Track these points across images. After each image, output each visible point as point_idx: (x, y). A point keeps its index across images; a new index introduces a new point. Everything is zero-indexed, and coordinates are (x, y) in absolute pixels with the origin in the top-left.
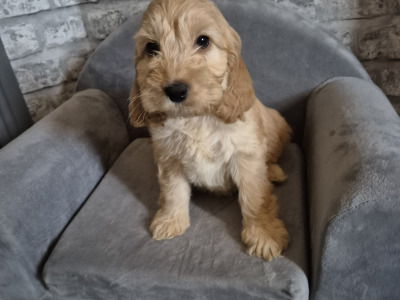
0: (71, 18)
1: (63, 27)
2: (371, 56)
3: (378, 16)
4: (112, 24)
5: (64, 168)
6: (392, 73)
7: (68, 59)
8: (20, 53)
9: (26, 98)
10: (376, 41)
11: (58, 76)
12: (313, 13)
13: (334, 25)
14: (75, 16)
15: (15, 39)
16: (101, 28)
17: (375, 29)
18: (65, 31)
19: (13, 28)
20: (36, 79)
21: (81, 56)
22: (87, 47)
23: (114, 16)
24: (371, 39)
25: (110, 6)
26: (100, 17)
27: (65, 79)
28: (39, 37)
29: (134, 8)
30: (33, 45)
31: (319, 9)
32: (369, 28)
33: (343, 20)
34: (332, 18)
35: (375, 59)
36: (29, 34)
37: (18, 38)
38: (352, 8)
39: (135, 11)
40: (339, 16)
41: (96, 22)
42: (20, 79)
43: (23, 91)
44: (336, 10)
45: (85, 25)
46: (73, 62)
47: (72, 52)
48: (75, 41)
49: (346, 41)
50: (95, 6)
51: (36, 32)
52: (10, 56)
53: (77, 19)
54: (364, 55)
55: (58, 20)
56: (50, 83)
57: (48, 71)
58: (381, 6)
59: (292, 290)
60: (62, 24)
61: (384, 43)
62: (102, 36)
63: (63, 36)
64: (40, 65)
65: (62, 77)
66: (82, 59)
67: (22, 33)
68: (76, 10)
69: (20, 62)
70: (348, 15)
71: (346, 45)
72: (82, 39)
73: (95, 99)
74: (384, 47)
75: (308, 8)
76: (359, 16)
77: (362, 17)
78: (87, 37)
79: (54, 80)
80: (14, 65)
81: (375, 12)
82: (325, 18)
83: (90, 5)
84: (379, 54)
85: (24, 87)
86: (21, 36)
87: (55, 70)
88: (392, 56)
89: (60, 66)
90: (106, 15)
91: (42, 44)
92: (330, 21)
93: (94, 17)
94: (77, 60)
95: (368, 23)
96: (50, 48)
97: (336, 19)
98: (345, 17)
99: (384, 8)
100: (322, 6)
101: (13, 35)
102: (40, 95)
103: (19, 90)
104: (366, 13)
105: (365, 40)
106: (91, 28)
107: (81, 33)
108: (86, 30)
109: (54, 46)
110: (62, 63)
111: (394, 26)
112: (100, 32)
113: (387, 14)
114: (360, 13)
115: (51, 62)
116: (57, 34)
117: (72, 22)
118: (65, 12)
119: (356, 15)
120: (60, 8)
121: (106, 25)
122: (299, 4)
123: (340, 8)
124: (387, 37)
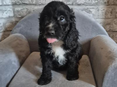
0: (9, 9)
1: (6, 12)
4: (24, 13)
6: (113, 35)
7: (6, 23)
10: (110, 25)
11: (2, 29)
13: (98, 20)
14: (10, 8)
16: (20, 14)
18: (6, 13)
21: (11, 23)
22: (14, 20)
23: (25, 10)
24: (108, 25)
25: (24, 6)
26: (20, 10)
27: (4, 30)
29: (33, 8)
31: (93, 15)
32: (107, 22)
34: (97, 17)
35: (109, 31)
38: (103, 15)
39: (34, 9)
40: (99, 17)
41: (18, 11)
44: (98, 15)
46: (8, 24)
47: (8, 21)
48: (10, 17)
50: (18, 6)
53: (11, 10)
55: (4, 9)
58: (111, 15)
60: (6, 11)
61: (111, 26)
62: (20, 16)
63: (6, 15)
68: (11, 6)
70: (102, 17)
72: (12, 17)
74: (112, 27)
75: (90, 14)
77: (106, 18)
78: (14, 16)
81: (109, 17)
82: (95, 17)
83: (17, 6)
84: (110, 29)
87: (1, 27)
88: (114, 30)
89: (3, 25)
90: (22, 9)
93: (18, 10)
94: (9, 24)
95: (107, 20)
97: (98, 18)
98: (101, 18)
99: (112, 16)
100: (95, 14)
105: (106, 25)
106: (16, 13)
107: (12, 15)
108: (14, 14)
109: (2, 18)
110: (4, 24)
111: (114, 22)
112: (19, 15)
113: (113, 18)
114: (105, 17)
116: (4, 14)
117: (9, 10)
118: (7, 7)
120: (5, 5)
121: (22, 13)
122: (88, 12)
123: (100, 15)
124: (112, 25)
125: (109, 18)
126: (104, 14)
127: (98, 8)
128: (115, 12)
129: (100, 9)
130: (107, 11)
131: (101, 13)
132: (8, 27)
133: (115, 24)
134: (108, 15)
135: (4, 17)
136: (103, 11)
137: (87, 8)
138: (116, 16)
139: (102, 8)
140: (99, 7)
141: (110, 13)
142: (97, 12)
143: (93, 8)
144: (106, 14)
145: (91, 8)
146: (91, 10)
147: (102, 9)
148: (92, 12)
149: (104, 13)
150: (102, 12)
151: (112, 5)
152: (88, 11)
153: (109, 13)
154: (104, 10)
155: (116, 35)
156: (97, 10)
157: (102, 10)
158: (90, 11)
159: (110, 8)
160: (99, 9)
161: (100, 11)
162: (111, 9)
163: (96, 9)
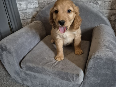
0: (35, 1)
1: (33, 4)
2: (113, 20)
4: (45, 4)
5: (29, 39)
7: (33, 12)
8: (21, 9)
9: (22, 21)
11: (30, 16)
12: (98, 7)
13: (104, 10)
15: (20, 5)
16: (42, 5)
17: (115, 13)
18: (33, 5)
19: (20, 3)
20: (25, 16)
21: (36, 12)
22: (38, 9)
23: (46, 2)
24: (114, 15)
26: (43, 2)
27: (32, 17)
28: (27, 6)
30: (25, 8)
31: (100, 6)
33: (106, 9)
35: (114, 21)
36: (24, 4)
37: (21, 5)
38: (109, 6)
39: (52, 1)
41: (42, 3)
42: (20, 16)
43: (21, 19)
44: (105, 6)
45: (39, 4)
47: (34, 10)
48: (36, 7)
49: (107, 15)
51: (26, 4)
52: (19, 10)
53: (36, 2)
54: (111, 19)
55: (32, 2)
56: (28, 18)
57: (28, 15)
59: (79, 75)
62: (43, 7)
63: (33, 6)
64: (26, 13)
65: (31, 17)
66: (37, 12)
67: (23, 4)
69: (21, 12)
70: (108, 8)
71: (106, 16)
73: (39, 23)
75: (97, 5)
77: (112, 9)
78: (39, 7)
79: (29, 17)
80: (19, 12)
81: (115, 8)
85: (21, 18)
86: (22, 5)
87: (30, 15)
89: (31, 14)
91: (27, 8)
92: (103, 9)
94: (35, 12)
95: (113, 11)
96: (29, 9)
97: (104, 9)
100: (101, 5)
101: (20, 4)
102: (25, 21)
103: (20, 19)
104: (113, 8)
105: (112, 15)
106: (40, 5)
107: (37, 6)
109: (30, 8)
112: (42, 6)
115: (29, 12)
116: (31, 5)
117: (35, 2)
119: (110, 8)
121: (44, 4)
122: (95, 4)
130: (113, 2)
132: (35, 15)
134: (114, 6)
135: (32, 7)
136: (109, 2)
142: (104, 3)
144: (112, 5)
147: (108, 1)
148: (98, 3)
149: (110, 4)
150: (108, 4)
152: (95, 3)
154: (110, 1)
156: (104, 1)
158: (97, 2)
161: (106, 2)
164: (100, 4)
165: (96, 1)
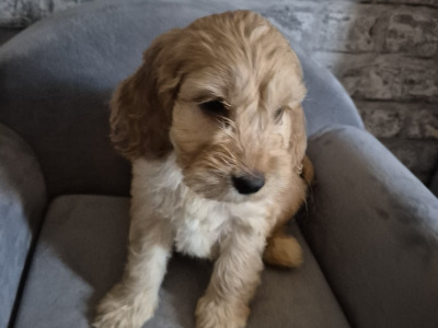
3: (365, 52)
10: (358, 78)
13: (318, 56)
17: (358, 66)
24: (352, 75)
31: (305, 35)
32: (353, 64)
33: (328, 51)
34: (318, 46)
38: (340, 39)
40: (325, 46)
44: (324, 39)
58: (369, 42)
61: (364, 81)
70: (335, 47)
74: (363, 86)
76: (345, 50)
77: (349, 51)
81: (362, 48)
82: (310, 46)
84: (357, 92)
88: (368, 96)
92: (315, 50)
97: (321, 49)
98: (331, 48)
99: (372, 45)
100: (310, 32)
104: (353, 47)
105: (346, 76)
111: (377, 66)
113: (373, 51)
114: (348, 47)
122: (284, 24)
123: (329, 38)
124: (368, 76)
125: (361, 52)
126: (345, 36)
127: (325, 9)
128: (386, 29)
129: (335, 15)
130: (356, 24)
131: (333, 31)
133: (378, 74)
134: (358, 38)
136: (344, 24)
137: (283, 8)
138: (385, 44)
139: (340, 12)
140: (330, 7)
141: (367, 34)
142: (322, 25)
143: (307, 10)
144: (352, 36)
145: (298, 9)
146: (300, 16)
147: (340, 16)
148: (300, 23)
149: (347, 30)
150: (339, 28)
151: (379, 3)
152: (287, 20)
153: (363, 32)
154: (347, 19)
155: (372, 113)
156: (323, 17)
157: (339, 21)
158: (294, 20)
159: (368, 12)
160: (331, 15)
161: (331, 22)
162: (371, 19)
163: (321, 12)
164: (305, 26)
165: (290, 14)
